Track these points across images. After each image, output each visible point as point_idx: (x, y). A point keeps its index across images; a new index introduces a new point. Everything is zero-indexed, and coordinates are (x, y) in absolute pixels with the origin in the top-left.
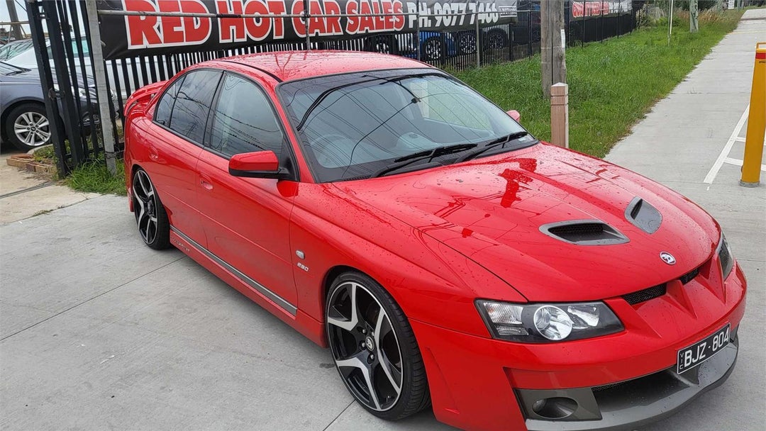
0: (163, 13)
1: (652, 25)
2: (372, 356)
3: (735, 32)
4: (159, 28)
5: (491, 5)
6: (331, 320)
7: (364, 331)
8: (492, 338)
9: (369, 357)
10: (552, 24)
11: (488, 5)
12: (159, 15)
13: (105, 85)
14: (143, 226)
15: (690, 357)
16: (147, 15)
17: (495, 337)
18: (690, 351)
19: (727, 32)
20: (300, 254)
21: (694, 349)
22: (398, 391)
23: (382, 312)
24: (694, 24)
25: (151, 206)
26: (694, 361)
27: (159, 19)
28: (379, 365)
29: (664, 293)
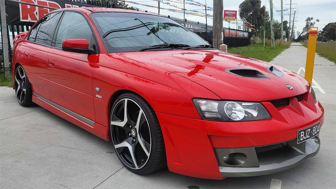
0: (39, 5)
1: (256, 43)
2: (134, 140)
3: (289, 49)
4: (36, 13)
5: (190, 26)
6: (113, 123)
7: (130, 127)
8: (202, 119)
9: (133, 140)
10: (218, 29)
11: (189, 25)
12: (37, 6)
13: (7, 35)
14: (18, 95)
15: (303, 135)
16: (30, 5)
17: (203, 118)
18: (303, 132)
19: (286, 48)
20: (97, 89)
21: (305, 131)
22: (148, 155)
23: (141, 111)
24: (273, 44)
25: (24, 85)
26: (305, 138)
27: (37, 8)
28: (139, 143)
29: (288, 104)
